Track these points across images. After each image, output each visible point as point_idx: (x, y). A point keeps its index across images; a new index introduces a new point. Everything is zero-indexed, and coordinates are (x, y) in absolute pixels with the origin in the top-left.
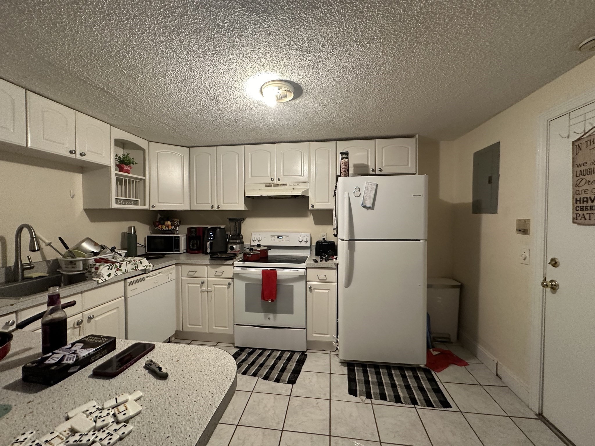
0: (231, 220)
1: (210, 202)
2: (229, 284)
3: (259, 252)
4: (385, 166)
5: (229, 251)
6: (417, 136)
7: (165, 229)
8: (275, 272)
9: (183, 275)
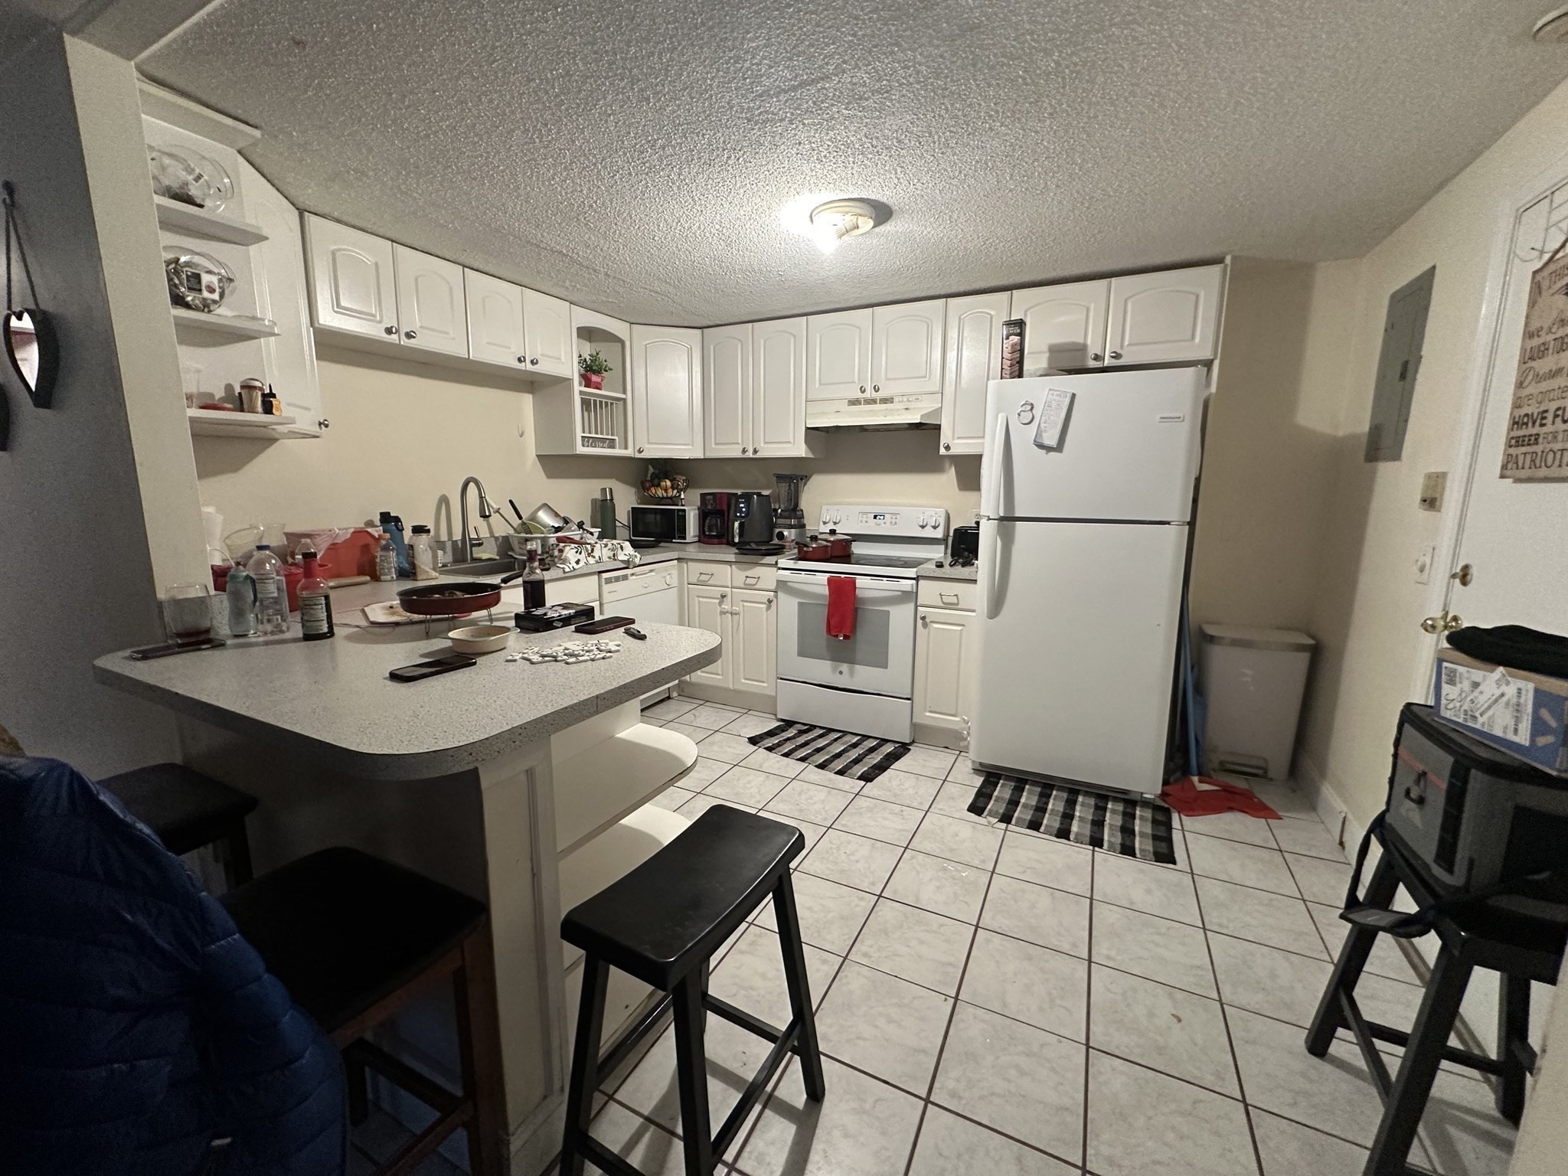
0: (780, 478)
1: (740, 442)
2: (770, 601)
3: (829, 544)
4: (1129, 345)
5: (776, 541)
6: (1228, 260)
7: (661, 495)
8: (854, 583)
9: (691, 581)
